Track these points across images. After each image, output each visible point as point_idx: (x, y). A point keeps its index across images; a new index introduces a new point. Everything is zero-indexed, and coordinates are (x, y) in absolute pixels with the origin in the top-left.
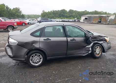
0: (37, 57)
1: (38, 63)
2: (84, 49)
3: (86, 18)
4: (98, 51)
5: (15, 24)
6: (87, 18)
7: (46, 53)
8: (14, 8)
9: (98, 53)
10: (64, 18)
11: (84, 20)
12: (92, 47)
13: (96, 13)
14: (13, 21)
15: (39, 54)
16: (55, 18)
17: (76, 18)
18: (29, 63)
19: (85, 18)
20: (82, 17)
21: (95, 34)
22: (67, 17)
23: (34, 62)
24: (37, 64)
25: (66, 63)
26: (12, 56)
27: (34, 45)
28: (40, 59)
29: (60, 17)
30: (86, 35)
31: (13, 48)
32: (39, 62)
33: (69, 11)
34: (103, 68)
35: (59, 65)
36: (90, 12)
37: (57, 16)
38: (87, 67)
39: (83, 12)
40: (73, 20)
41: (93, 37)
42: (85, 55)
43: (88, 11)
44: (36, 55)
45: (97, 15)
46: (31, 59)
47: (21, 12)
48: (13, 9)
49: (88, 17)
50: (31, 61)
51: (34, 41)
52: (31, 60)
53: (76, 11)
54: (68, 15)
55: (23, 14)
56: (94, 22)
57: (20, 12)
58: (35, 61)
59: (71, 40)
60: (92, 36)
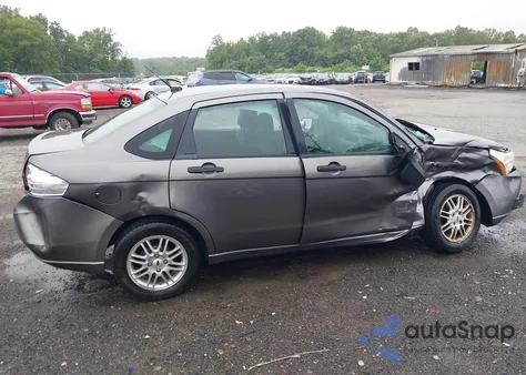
0: (161, 250)
1: (168, 278)
2: (388, 210)
3: (411, 66)
4: (457, 216)
5: (86, 102)
6: (417, 65)
7: (204, 233)
8: (87, 32)
9: (458, 226)
10: (310, 68)
11: (402, 75)
12: (429, 201)
13: (462, 36)
14: (77, 87)
15: (168, 239)
16: (270, 67)
17: (366, 67)
18: (124, 280)
19: (407, 65)
20: (393, 62)
21: (444, 137)
22: (325, 63)
23: (147, 275)
24: (164, 286)
25: (302, 278)
26: (44, 250)
27: (142, 194)
28: (175, 260)
29: (295, 64)
30: (398, 141)
31: (48, 212)
32: (173, 273)
33: (335, 34)
34: (479, 299)
35: (267, 285)
36: (431, 33)
37: (280, 59)
38: (401, 295)
39: (401, 35)
40: (354, 78)
41: (430, 149)
42: (396, 237)
43: (423, 33)
44: (155, 243)
45: (468, 49)
46: (133, 264)
47: (119, 47)
48: (80, 38)
49: (425, 59)
50: (132, 272)
51: (143, 176)
52: (136, 266)
53: (366, 33)
54: (331, 55)
55: (129, 57)
56: (452, 81)
57: (114, 50)
58: (151, 271)
59: (320, 169)
60: (425, 147)
